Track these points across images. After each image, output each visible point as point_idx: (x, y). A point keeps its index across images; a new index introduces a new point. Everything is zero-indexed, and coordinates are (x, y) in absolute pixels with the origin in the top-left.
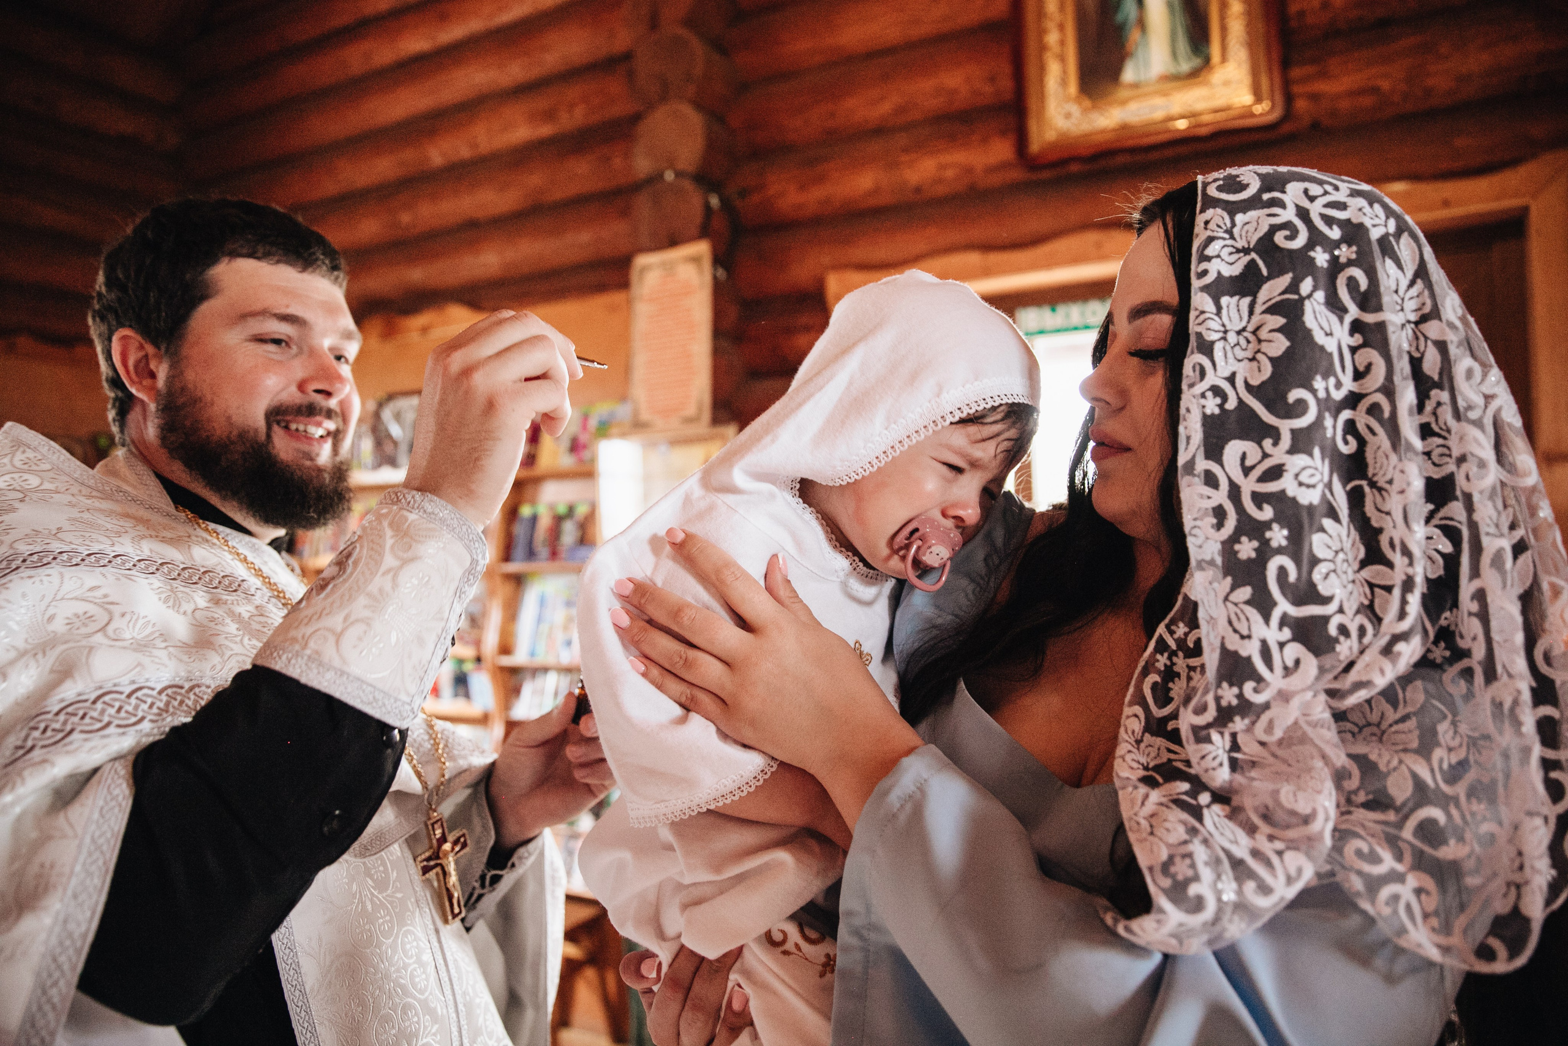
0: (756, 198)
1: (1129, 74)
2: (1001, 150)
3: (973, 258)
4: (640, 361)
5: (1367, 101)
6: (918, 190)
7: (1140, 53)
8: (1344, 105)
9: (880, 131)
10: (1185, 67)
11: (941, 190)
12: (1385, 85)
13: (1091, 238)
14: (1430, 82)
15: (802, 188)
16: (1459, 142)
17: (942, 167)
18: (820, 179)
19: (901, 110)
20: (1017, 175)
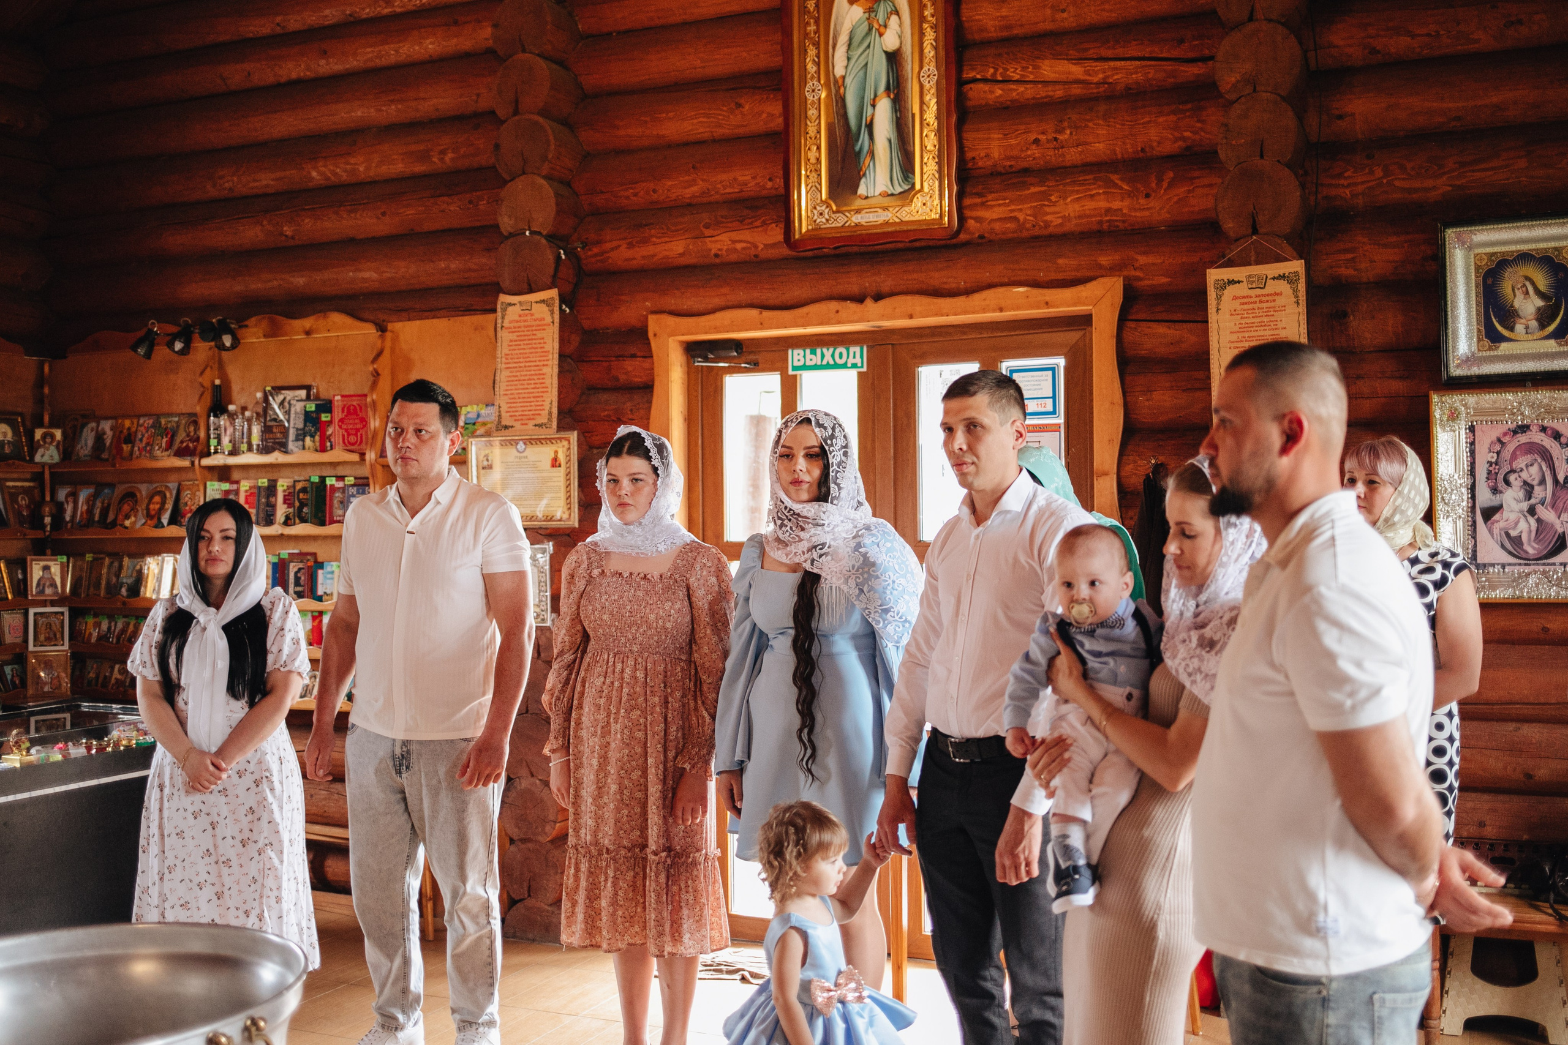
0: (596, 250)
1: (862, 190)
2: (776, 234)
3: (754, 313)
4: (503, 376)
5: (1010, 226)
6: (716, 255)
7: (870, 174)
8: (997, 226)
9: (689, 207)
10: (899, 190)
11: (733, 257)
12: (1021, 216)
13: (833, 305)
14: (1048, 218)
15: (631, 246)
16: (1061, 261)
17: (734, 242)
18: (645, 241)
19: (703, 194)
20: (785, 251)
